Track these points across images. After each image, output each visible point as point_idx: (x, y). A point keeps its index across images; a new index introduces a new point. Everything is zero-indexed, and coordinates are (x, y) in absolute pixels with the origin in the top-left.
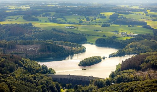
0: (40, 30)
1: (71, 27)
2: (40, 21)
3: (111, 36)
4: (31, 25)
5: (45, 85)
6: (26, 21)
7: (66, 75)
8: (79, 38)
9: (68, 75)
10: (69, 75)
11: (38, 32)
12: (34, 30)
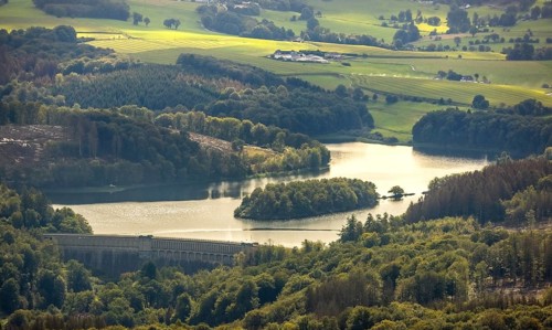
0: (106, 60)
1: (307, 53)
2: (138, 19)
3: (512, 103)
4: (66, 35)
5: (14, 269)
6: (50, 17)
7: (133, 238)
8: (326, 110)
9: (141, 237)
10: (149, 237)
11: (90, 70)
12: (72, 62)
